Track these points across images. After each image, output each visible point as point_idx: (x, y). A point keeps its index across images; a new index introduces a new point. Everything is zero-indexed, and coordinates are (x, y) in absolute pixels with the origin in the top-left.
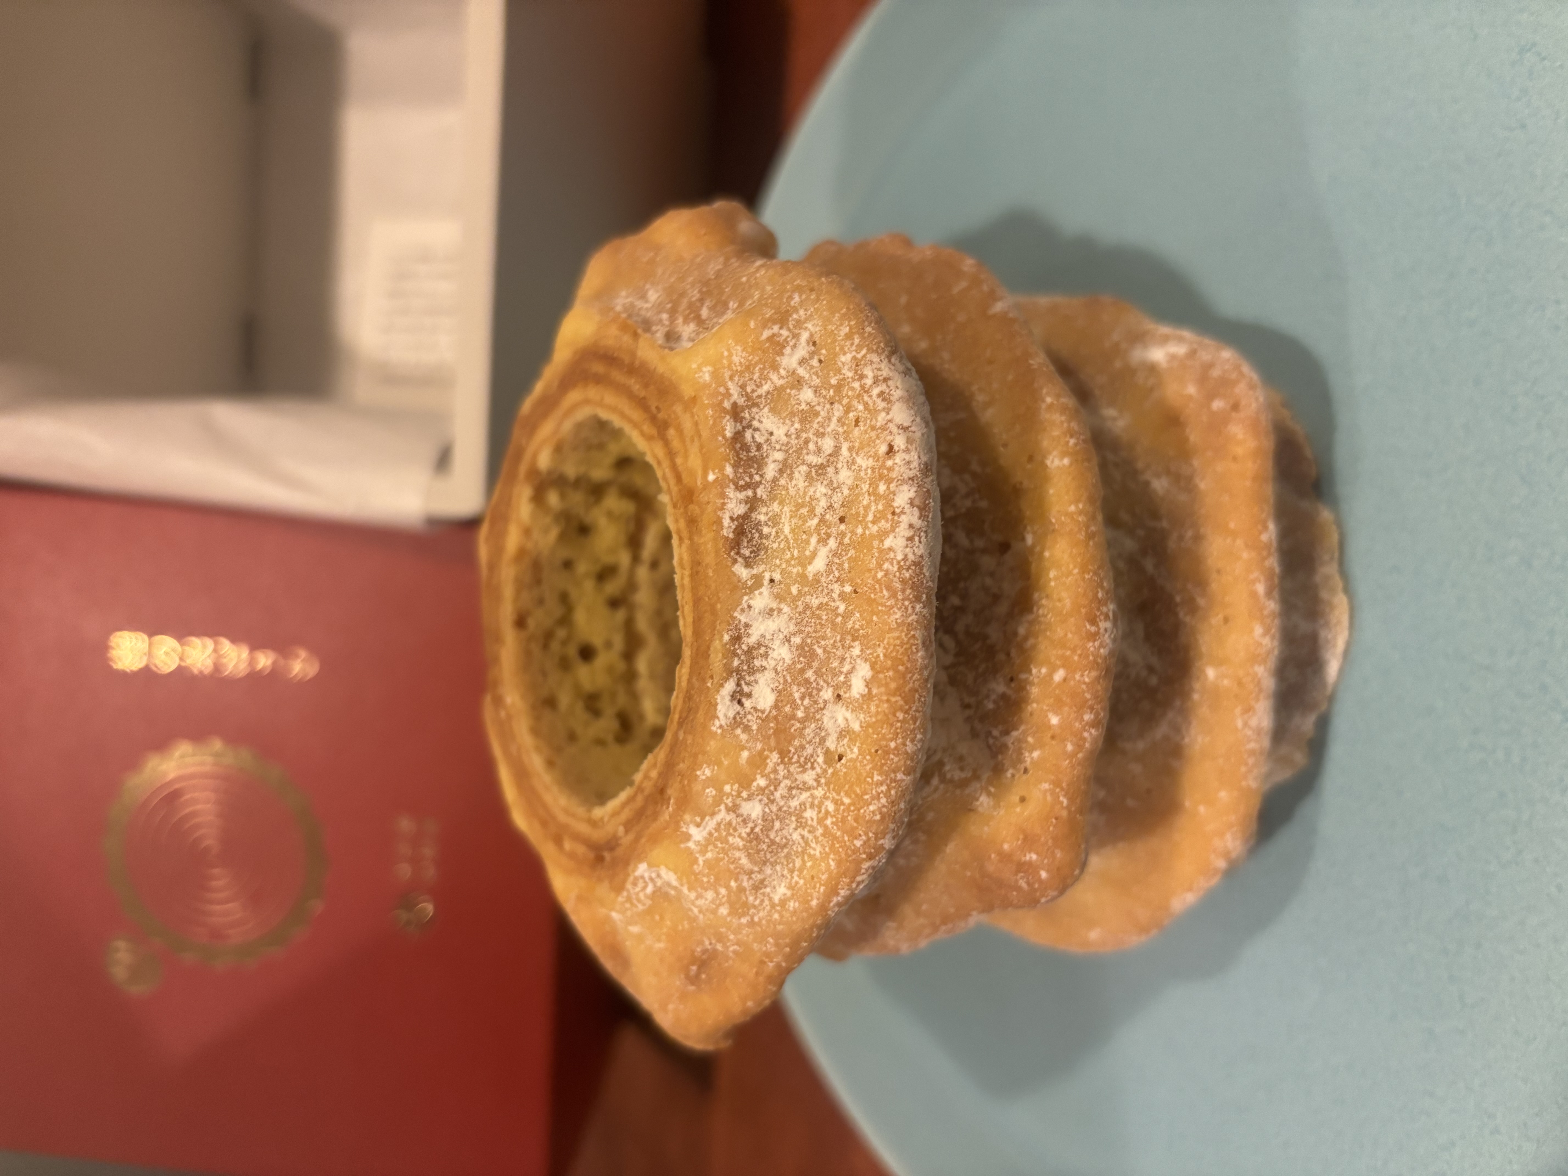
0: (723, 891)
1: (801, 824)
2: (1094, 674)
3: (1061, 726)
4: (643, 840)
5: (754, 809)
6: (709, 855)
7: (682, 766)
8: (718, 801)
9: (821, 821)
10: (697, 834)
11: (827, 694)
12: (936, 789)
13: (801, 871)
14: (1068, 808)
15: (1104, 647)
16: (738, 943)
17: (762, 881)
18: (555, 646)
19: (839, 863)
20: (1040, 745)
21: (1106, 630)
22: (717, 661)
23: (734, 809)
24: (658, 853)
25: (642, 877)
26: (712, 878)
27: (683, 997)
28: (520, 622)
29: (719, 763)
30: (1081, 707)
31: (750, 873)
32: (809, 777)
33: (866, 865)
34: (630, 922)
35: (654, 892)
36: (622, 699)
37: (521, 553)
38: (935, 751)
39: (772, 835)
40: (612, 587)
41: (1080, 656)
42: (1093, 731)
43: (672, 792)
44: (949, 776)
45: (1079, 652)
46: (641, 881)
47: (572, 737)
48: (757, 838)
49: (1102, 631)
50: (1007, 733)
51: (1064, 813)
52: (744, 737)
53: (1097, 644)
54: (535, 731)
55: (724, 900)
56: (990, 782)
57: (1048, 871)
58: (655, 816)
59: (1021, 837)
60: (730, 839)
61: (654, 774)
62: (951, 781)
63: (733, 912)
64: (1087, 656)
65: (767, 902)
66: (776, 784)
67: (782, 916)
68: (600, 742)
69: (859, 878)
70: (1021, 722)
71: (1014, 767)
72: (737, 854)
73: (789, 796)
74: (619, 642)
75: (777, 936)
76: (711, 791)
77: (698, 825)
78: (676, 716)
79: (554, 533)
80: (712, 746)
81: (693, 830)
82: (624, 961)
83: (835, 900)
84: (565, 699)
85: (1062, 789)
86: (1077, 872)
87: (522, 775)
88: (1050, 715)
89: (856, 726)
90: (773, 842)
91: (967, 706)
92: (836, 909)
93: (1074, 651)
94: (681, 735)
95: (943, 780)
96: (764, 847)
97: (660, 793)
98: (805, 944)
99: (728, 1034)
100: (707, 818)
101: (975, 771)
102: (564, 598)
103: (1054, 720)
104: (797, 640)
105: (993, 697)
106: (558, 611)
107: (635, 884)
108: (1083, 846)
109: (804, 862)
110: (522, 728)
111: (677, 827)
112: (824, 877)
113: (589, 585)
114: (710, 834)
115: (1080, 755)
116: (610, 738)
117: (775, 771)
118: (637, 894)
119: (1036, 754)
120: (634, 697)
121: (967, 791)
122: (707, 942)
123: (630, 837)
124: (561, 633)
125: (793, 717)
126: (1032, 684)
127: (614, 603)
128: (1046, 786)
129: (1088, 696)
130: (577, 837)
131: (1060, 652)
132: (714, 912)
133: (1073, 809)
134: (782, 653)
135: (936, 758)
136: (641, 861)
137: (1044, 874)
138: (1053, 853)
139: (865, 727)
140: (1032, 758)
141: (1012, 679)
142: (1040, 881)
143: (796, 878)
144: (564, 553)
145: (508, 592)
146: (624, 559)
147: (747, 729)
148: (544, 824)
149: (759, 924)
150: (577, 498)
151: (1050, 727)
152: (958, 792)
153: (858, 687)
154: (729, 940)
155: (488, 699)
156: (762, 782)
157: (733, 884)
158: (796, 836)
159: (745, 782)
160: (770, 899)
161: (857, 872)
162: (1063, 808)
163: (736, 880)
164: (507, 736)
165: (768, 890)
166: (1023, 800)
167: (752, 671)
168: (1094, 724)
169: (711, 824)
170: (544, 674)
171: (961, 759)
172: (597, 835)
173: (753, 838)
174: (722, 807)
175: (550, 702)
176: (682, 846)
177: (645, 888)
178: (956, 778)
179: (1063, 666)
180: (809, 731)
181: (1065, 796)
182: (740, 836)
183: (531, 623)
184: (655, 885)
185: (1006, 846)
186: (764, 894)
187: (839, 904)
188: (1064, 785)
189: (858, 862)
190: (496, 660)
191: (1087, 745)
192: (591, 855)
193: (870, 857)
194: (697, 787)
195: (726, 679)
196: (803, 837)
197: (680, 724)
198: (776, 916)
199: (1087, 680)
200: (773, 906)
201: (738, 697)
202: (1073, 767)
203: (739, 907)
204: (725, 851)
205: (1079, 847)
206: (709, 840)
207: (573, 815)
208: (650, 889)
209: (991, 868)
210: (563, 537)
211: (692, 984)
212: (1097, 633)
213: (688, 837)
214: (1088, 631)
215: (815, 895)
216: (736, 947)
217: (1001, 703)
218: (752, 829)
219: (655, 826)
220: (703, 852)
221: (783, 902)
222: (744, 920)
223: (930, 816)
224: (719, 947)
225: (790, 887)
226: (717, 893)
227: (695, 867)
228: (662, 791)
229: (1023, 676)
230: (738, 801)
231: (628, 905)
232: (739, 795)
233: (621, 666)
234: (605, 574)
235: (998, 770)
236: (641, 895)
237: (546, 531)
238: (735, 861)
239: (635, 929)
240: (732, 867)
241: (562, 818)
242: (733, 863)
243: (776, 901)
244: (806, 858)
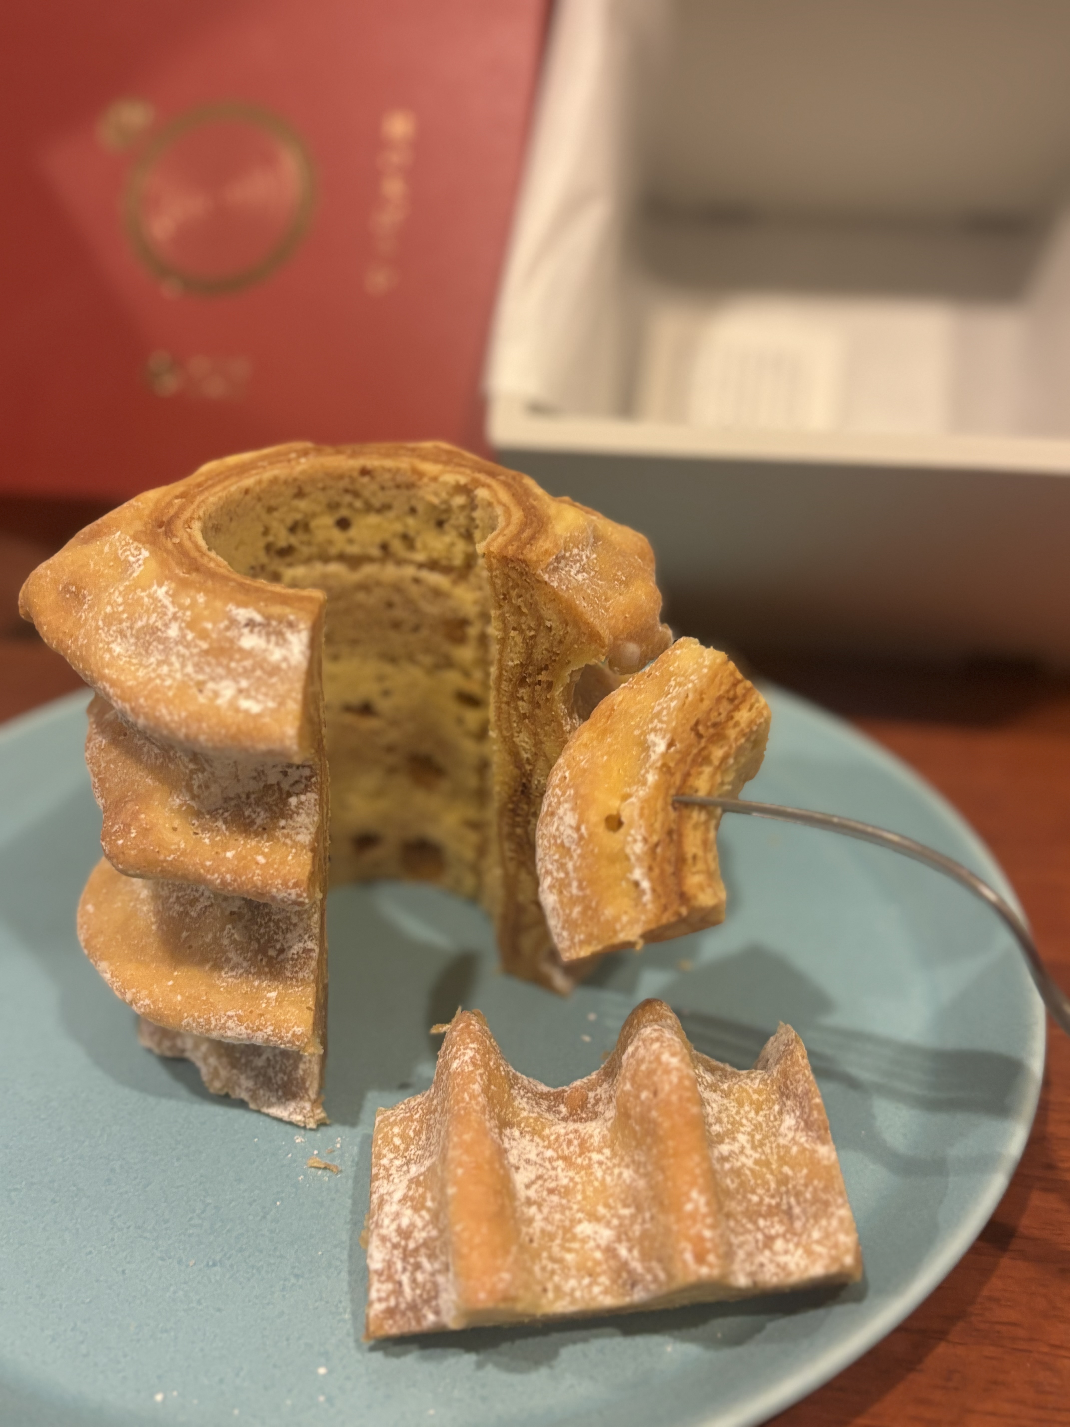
0: (121, 609)
1: (160, 663)
2: (259, 884)
3: (225, 858)
4: (165, 555)
5: (173, 632)
6: (146, 600)
7: (210, 583)
8: (182, 607)
9: (159, 676)
10: (161, 592)
11: (244, 683)
12: (187, 767)
13: (130, 663)
14: (165, 861)
15: (277, 892)
16: (86, 619)
17: (126, 636)
18: (348, 498)
19: (131, 688)
20: (213, 844)
21: (290, 894)
22: (276, 610)
23: (175, 617)
24: (153, 565)
25: (140, 554)
26: (130, 601)
27: (55, 582)
28: (365, 472)
29: (206, 608)
30: (235, 872)
31: (131, 628)
32: (190, 669)
33: (127, 706)
34: (112, 545)
35: (129, 562)
36: (306, 551)
37: (421, 475)
38: (211, 766)
39: (155, 643)
40: (397, 546)
41: (273, 874)
42: (218, 881)
43: (194, 576)
44: (195, 776)
45: (275, 874)
46: (138, 553)
47: (270, 510)
48: (154, 633)
49: (289, 891)
50: (225, 822)
51: (162, 857)
52: (222, 625)
53: (280, 886)
54: (274, 481)
55: (115, 609)
56: (189, 807)
57: (122, 845)
58: (180, 564)
59: (148, 827)
60: (155, 615)
61: (212, 565)
62: (191, 778)
63: (106, 616)
64: (271, 879)
65: (110, 639)
66: (187, 646)
67: (100, 649)
68: (266, 532)
69: (119, 702)
70: (232, 833)
71: (199, 826)
72: (145, 619)
73: (179, 655)
74: (354, 550)
75: (88, 646)
76: (188, 601)
77: (167, 593)
78: (248, 582)
79: (436, 501)
80: (218, 604)
81: (164, 589)
82: (86, 541)
83: (107, 685)
84: (303, 505)
85: (179, 857)
86: (120, 867)
87: (242, 470)
88: (233, 852)
89: (220, 701)
90: (150, 644)
91: (248, 797)
92: (102, 687)
93: (277, 870)
94: (232, 584)
95: (192, 772)
96: (148, 638)
97: (195, 567)
98: (81, 666)
99: (28, 614)
100: (171, 599)
101: (198, 797)
102: (386, 508)
103: (229, 854)
104: (284, 665)
105: (254, 816)
106: (376, 502)
107: (136, 548)
108: (138, 872)
109: (134, 665)
110: (279, 471)
111: (167, 578)
112: (123, 678)
113: (398, 527)
114: (160, 601)
115: (202, 871)
116: (270, 538)
117: (196, 646)
118: (130, 550)
119: (207, 841)
120: (308, 560)
121: (184, 790)
122: (89, 598)
123: (170, 546)
124: (358, 504)
125: (231, 659)
126: (259, 842)
127: (384, 547)
128: (182, 846)
129: (243, 878)
130: (182, 509)
131: (277, 861)
132: (109, 603)
133: (165, 865)
134: (276, 655)
135: (206, 766)
136: (151, 553)
137: (120, 842)
138: (134, 849)
139: (218, 708)
140: (204, 839)
141: (264, 829)
142: (116, 840)
143: (124, 659)
144: (420, 508)
145: (389, 463)
146: (420, 557)
147: (227, 628)
148: (199, 485)
149: (97, 633)
150: (461, 519)
151: (225, 851)
152: (184, 783)
153: (245, 704)
154: (89, 613)
155: (309, 445)
156: (190, 636)
157: (125, 616)
158: (152, 660)
159: (191, 625)
160: (113, 642)
161: (124, 700)
162: (165, 857)
163: (128, 618)
164: (273, 460)
165: (119, 640)
166: (175, 829)
167: (268, 634)
168: (223, 882)
169: (167, 601)
170: (324, 489)
171: (207, 787)
172: (179, 523)
173: (153, 630)
174: (176, 609)
175: (300, 494)
176: (155, 581)
177: (133, 555)
178: (193, 782)
179: (267, 863)
180: (220, 671)
181: (174, 858)
182: (156, 621)
183: (366, 480)
184: (134, 563)
185: (143, 816)
186: (117, 637)
187: (105, 688)
188: (182, 859)
189: (129, 701)
190: (339, 452)
191: (209, 877)
192: (165, 519)
193: (133, 709)
194: (192, 593)
195: (263, 615)
196: (151, 664)
197: (241, 585)
198: (101, 645)
199: (255, 878)
200: (108, 643)
201: (250, 624)
202: (194, 865)
203: (110, 620)
204: (148, 610)
205: (139, 869)
206: (155, 600)
207: (198, 507)
208: (132, 559)
209: (129, 806)
210: (433, 507)
211: (64, 588)
212: (288, 887)
213: (160, 585)
214: (289, 880)
215: (112, 672)
216: (84, 617)
217: (247, 821)
218: (160, 630)
219: (173, 563)
220: (149, 596)
221: (110, 650)
222: (101, 623)
223: (172, 766)
224: (86, 606)
225: (119, 655)
226: (120, 605)
227: (140, 590)
228: (197, 570)
229: (265, 836)
230: (179, 620)
231: (123, 543)
232: (183, 621)
233: (333, 551)
234: (408, 540)
235: (198, 814)
236: (128, 553)
237: (436, 494)
238: (140, 617)
239: (106, 549)
240: (137, 615)
241: (199, 499)
242: (139, 616)
243: (111, 646)
244: (137, 666)
